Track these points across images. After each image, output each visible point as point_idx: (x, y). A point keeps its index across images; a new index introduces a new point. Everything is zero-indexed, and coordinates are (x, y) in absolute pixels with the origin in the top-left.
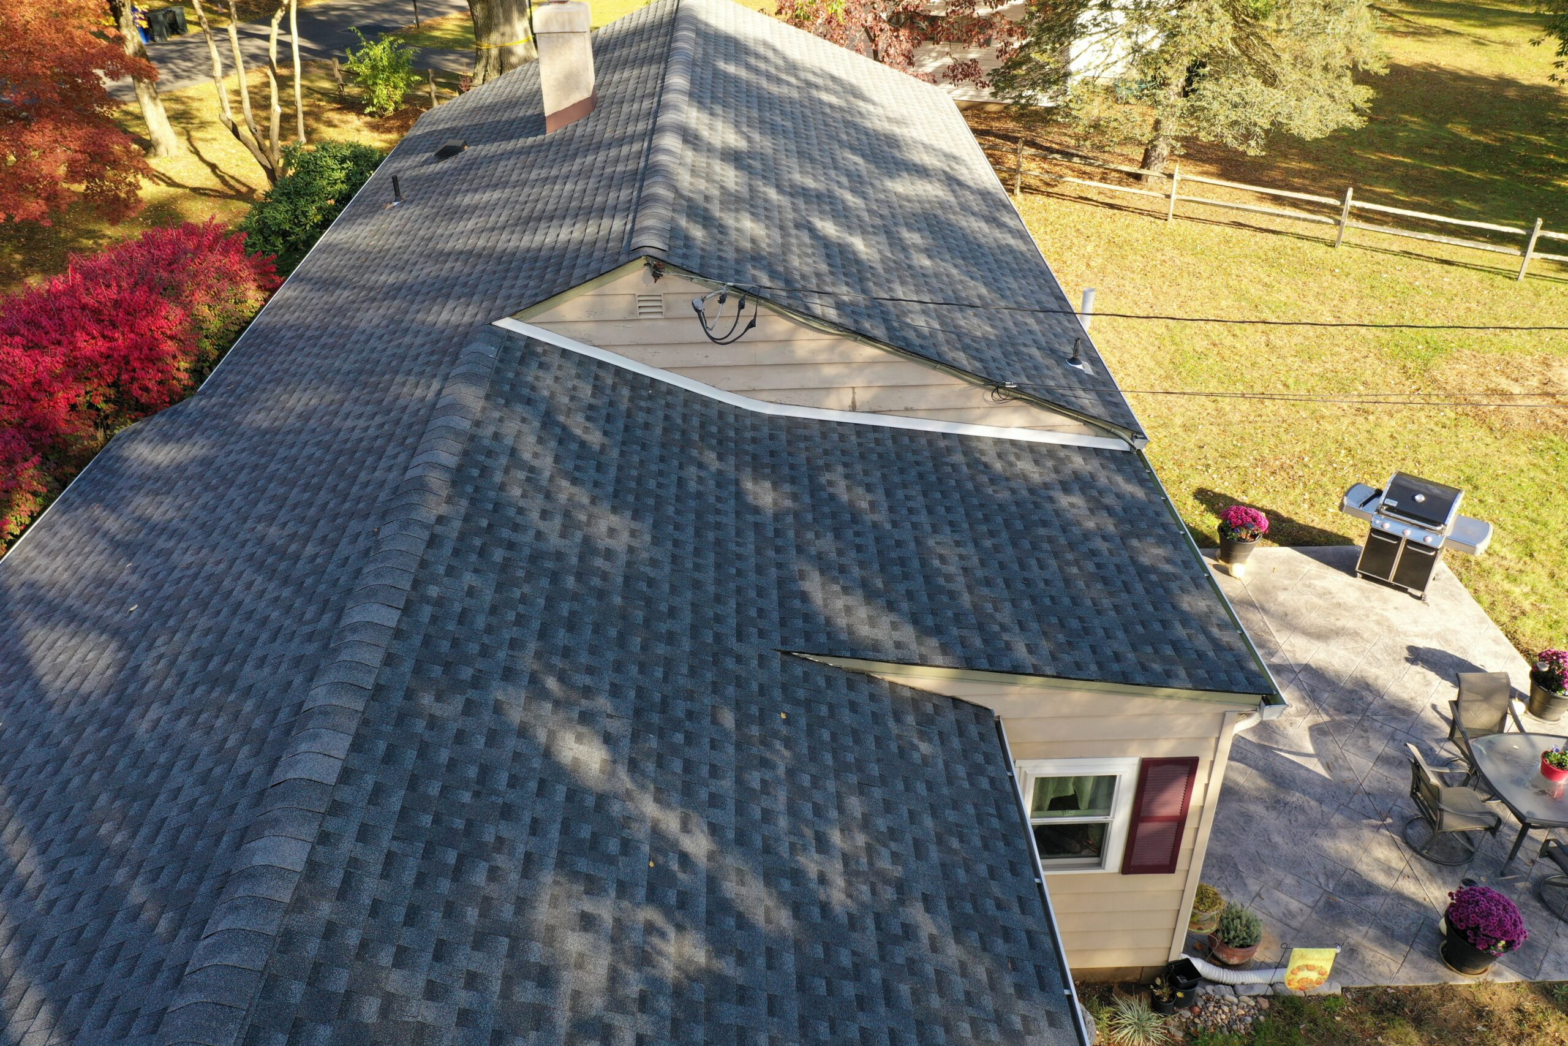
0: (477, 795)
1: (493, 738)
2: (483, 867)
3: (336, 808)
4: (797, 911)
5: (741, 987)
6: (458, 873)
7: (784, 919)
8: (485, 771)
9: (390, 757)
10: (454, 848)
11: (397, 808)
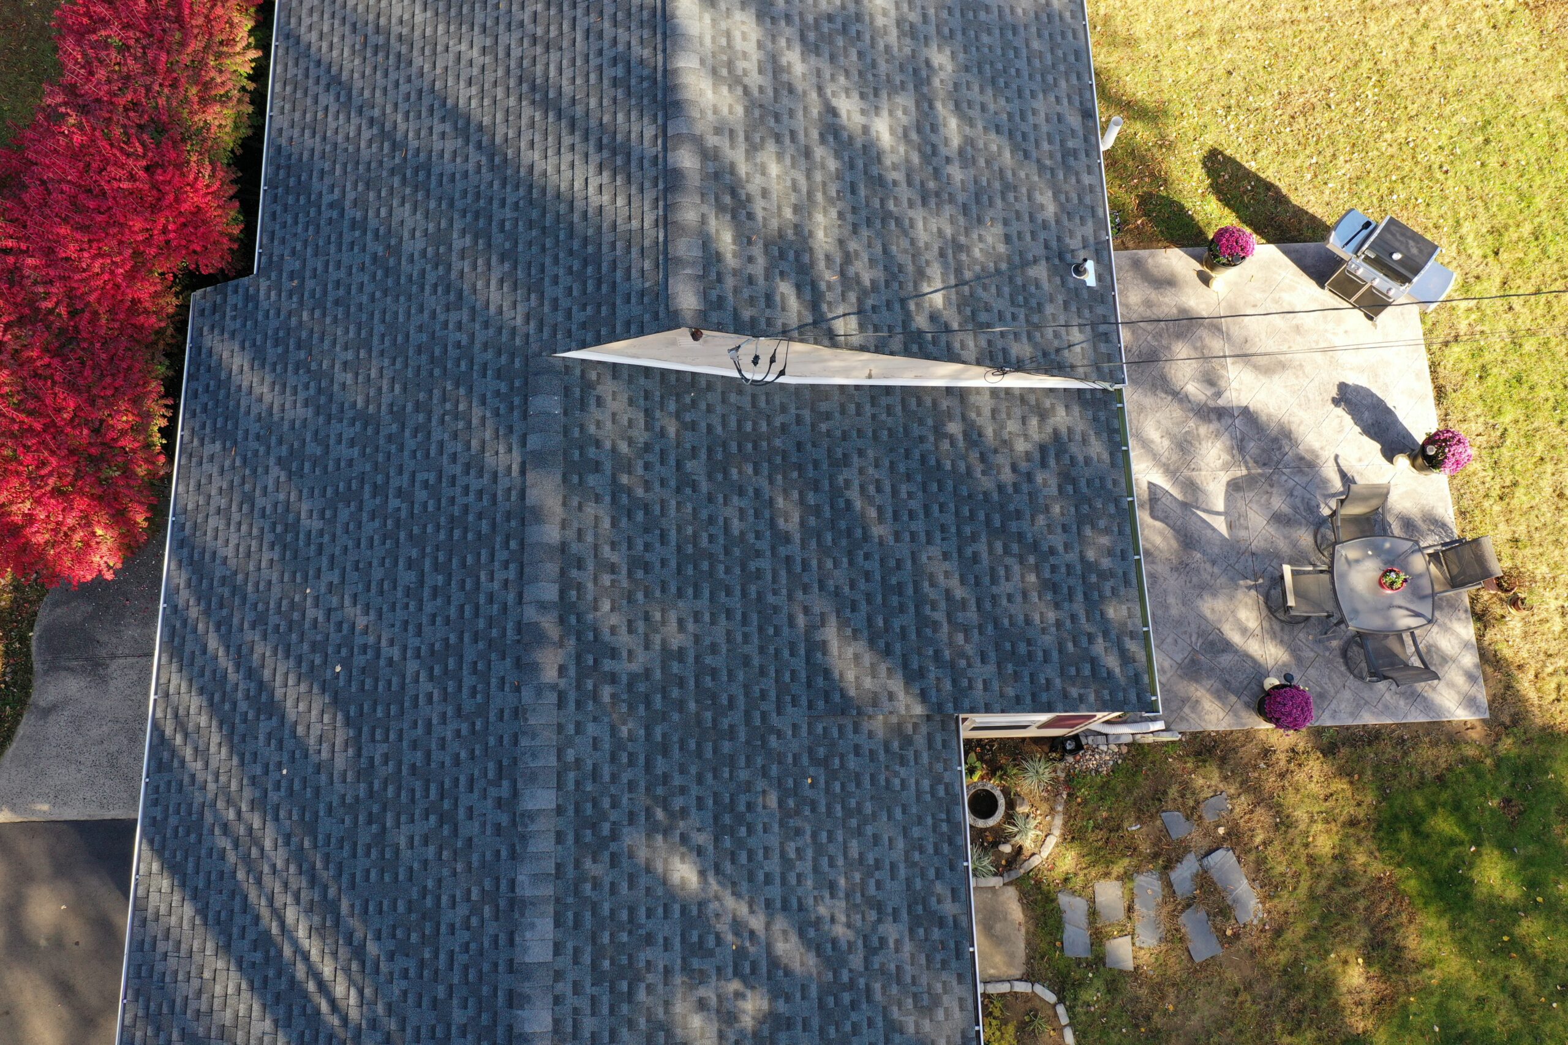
0: (630, 933)
1: (632, 880)
2: (642, 986)
3: (558, 975)
4: (819, 951)
5: (789, 1018)
6: (630, 995)
7: (811, 960)
8: (632, 911)
9: (577, 924)
10: (623, 978)
11: (589, 962)
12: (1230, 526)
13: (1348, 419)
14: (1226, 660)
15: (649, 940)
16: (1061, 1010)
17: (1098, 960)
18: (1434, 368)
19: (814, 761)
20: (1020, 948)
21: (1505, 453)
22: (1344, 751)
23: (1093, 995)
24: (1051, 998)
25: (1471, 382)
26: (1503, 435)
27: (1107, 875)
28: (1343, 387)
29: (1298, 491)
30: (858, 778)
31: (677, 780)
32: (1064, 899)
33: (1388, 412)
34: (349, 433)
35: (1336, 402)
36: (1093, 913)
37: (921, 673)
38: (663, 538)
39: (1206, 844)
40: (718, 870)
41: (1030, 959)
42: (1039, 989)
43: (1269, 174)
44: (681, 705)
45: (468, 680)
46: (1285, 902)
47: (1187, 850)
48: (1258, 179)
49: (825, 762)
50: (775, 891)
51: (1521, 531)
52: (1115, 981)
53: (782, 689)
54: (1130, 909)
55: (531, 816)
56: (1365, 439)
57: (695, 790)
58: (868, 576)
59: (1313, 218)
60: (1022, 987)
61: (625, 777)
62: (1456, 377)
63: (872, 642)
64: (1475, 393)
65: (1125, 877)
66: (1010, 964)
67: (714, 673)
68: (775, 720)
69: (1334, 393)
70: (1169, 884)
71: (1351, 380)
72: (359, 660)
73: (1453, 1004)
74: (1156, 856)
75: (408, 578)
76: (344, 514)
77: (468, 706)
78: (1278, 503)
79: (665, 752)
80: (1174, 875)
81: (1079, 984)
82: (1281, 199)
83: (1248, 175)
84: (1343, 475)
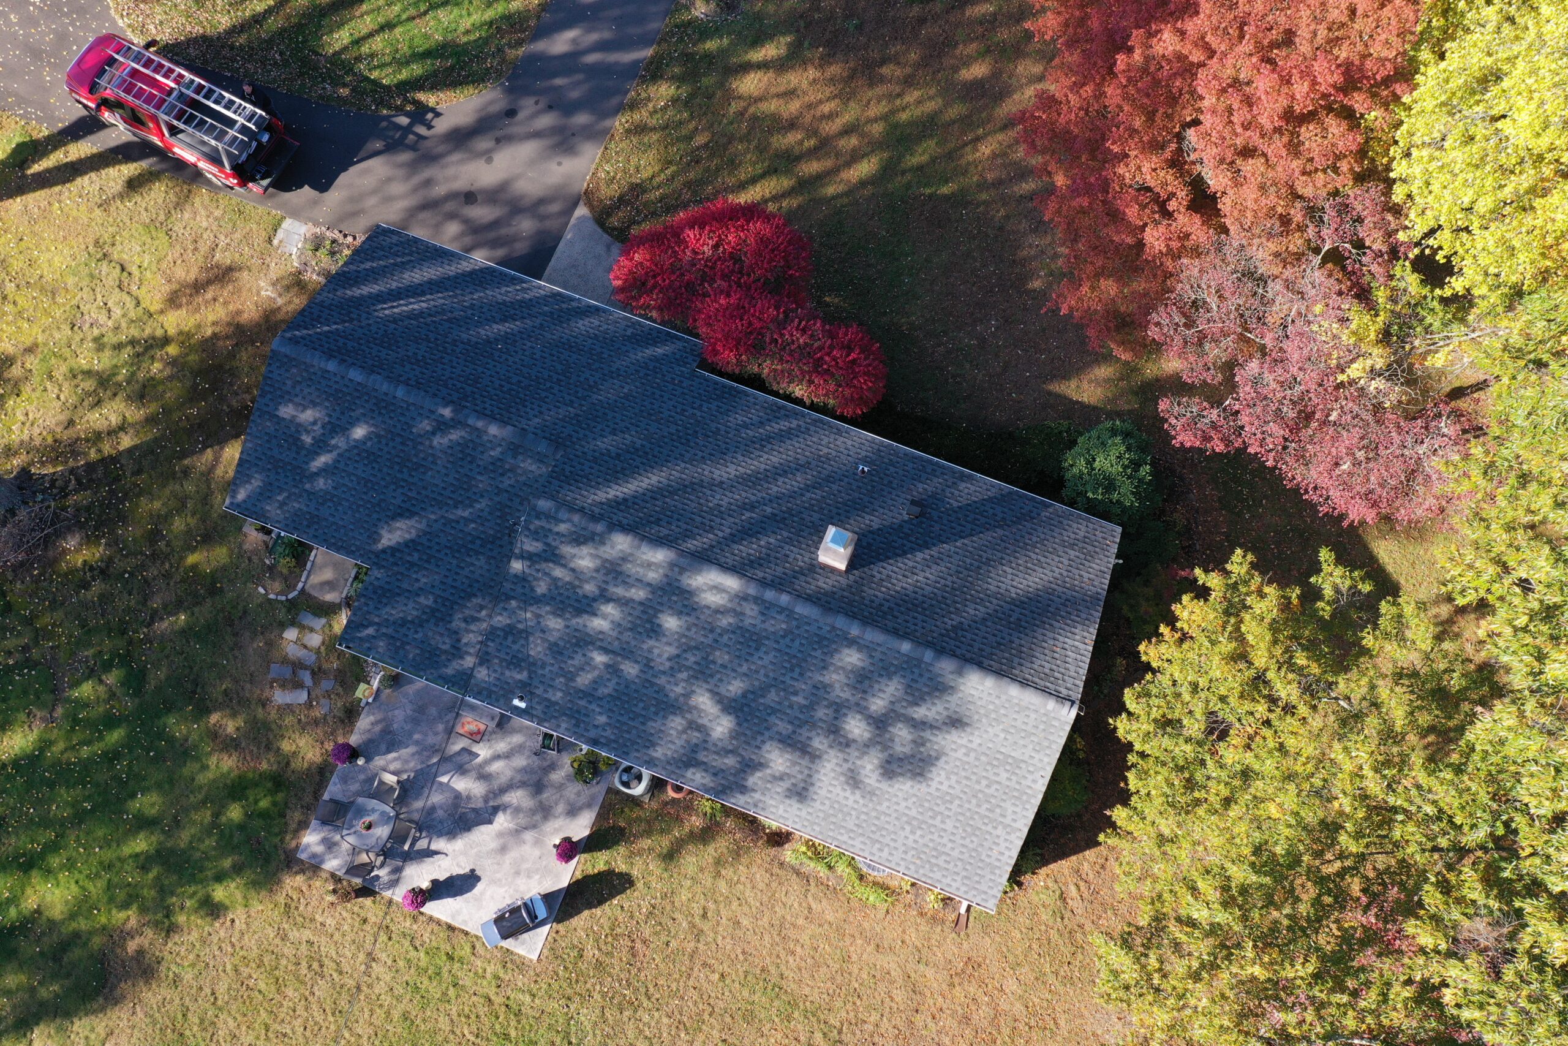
0: (347, 407)
1: (363, 414)
2: (329, 405)
3: (343, 378)
4: (316, 473)
5: (299, 453)
6: (328, 400)
7: (314, 469)
8: (353, 410)
9: (356, 390)
10: (334, 400)
11: (343, 390)
12: (441, 784)
13: (462, 872)
14: (383, 747)
15: (343, 413)
16: (284, 598)
17: (293, 623)
18: (466, 933)
19: (381, 500)
20: (315, 593)
21: (407, 943)
22: (317, 778)
23: (282, 615)
24: (290, 596)
25: (449, 949)
26: (416, 948)
27: (323, 643)
28: (478, 879)
29: (440, 827)
30: (369, 515)
31: (391, 444)
32: (323, 621)
33: (454, 895)
34: (591, 380)
35: (473, 871)
36: (312, 630)
37: (393, 555)
38: (480, 473)
39: (313, 695)
40: (356, 447)
41: (310, 595)
42: (296, 593)
43: (606, 906)
44: (416, 455)
45: (459, 385)
46: (273, 715)
47: (315, 683)
48: (606, 900)
49: (379, 505)
50: (341, 466)
51: (367, 927)
52: (282, 626)
53: (410, 499)
54: (305, 647)
55: (396, 387)
56: (448, 875)
57: (386, 449)
58: (439, 551)
59: (572, 916)
60: (300, 585)
61: (399, 426)
62: (455, 941)
63: (412, 541)
64: (442, 947)
65: (318, 651)
66: (313, 587)
67: (424, 473)
68: (400, 490)
69: (478, 873)
70: (306, 668)
71: (480, 887)
72: (497, 354)
73: (198, 766)
74: (320, 669)
75: (515, 379)
76: (559, 367)
77: (450, 382)
78: (440, 813)
79: (402, 443)
80: (308, 672)
81: (289, 611)
82: (590, 906)
83: (612, 896)
84: (437, 853)
